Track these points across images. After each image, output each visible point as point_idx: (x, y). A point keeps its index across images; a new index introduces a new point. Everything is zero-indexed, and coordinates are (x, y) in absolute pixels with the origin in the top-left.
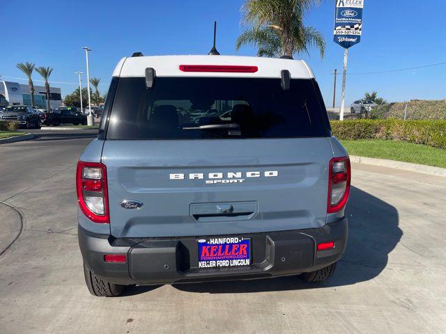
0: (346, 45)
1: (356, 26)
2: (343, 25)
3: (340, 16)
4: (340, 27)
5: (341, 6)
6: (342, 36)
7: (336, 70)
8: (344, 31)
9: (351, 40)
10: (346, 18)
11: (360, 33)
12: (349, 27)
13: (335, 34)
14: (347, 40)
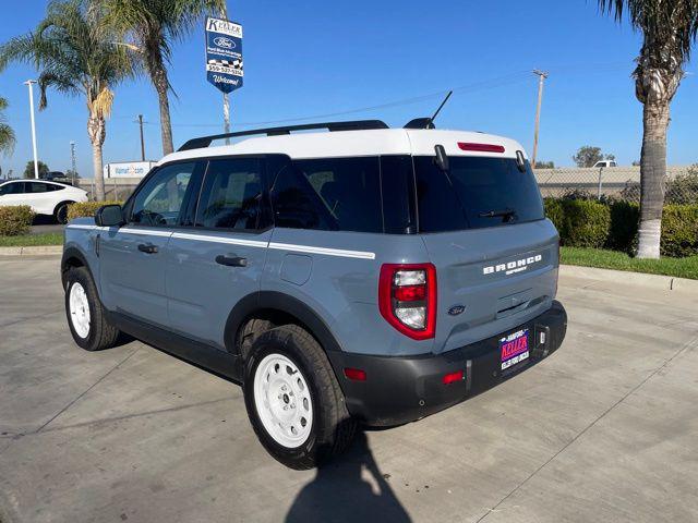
0: (226, 88)
1: (236, 63)
2: (219, 59)
3: (213, 46)
4: (213, 61)
5: (213, 30)
6: (218, 74)
7: (141, 117)
8: (219, 67)
9: (231, 82)
10: (222, 49)
11: (241, 73)
12: (227, 62)
13: (208, 69)
14: (225, 80)
